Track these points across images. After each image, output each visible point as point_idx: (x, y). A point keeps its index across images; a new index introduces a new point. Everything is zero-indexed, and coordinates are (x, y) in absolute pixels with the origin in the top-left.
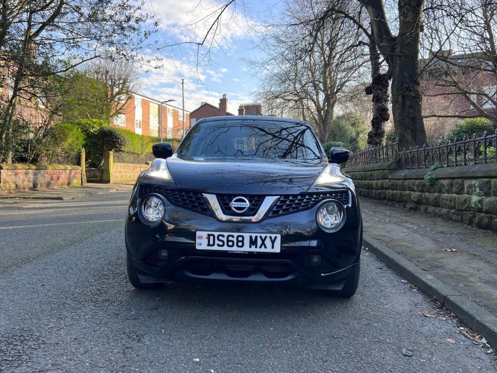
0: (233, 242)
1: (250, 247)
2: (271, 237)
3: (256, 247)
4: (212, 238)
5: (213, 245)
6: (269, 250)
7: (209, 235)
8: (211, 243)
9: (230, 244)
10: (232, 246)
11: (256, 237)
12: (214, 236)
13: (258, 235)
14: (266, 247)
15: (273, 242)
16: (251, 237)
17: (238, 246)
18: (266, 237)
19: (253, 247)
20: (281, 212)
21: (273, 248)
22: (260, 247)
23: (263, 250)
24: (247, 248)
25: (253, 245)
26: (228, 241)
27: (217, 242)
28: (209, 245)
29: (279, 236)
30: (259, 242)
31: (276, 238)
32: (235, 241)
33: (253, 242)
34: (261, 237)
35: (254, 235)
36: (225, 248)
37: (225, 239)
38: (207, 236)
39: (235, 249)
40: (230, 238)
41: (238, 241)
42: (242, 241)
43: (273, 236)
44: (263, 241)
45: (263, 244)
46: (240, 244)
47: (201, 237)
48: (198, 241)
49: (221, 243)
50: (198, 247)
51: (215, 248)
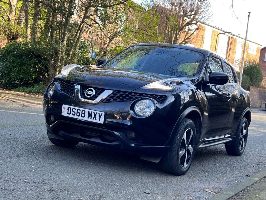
1: (88, 118)
2: (99, 114)
3: (91, 118)
4: (69, 109)
5: (70, 114)
6: (97, 121)
7: (69, 108)
9: (78, 114)
10: (79, 116)
11: (92, 112)
12: (71, 108)
13: (93, 111)
14: (96, 119)
15: (100, 117)
16: (89, 112)
17: (82, 116)
18: (97, 113)
19: (90, 118)
20: (112, 100)
21: (100, 120)
22: (93, 119)
23: (94, 121)
24: (86, 119)
25: (90, 117)
26: (77, 112)
27: (72, 112)
28: (68, 113)
29: (104, 114)
30: (93, 116)
31: (102, 114)
32: (81, 113)
33: (90, 115)
34: (94, 113)
35: (90, 111)
36: (75, 117)
37: (76, 111)
38: (68, 108)
39: (80, 118)
40: (79, 111)
41: (82, 114)
42: (84, 114)
43: (101, 113)
44: (95, 115)
45: (95, 117)
46: (83, 115)
47: (64, 108)
48: (63, 110)
49: (74, 113)
50: (63, 114)
51: (71, 116)
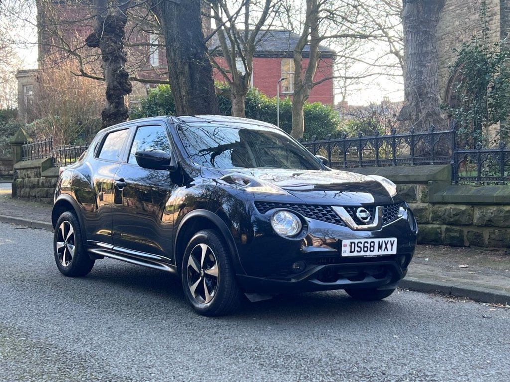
0: (367, 247)
1: (378, 251)
2: (391, 241)
3: (382, 251)
4: (353, 244)
6: (390, 252)
7: (351, 243)
8: (353, 250)
9: (365, 249)
10: (367, 251)
12: (354, 243)
14: (388, 250)
15: (392, 245)
16: (379, 242)
17: (370, 251)
18: (388, 242)
19: (380, 250)
21: (392, 250)
23: (386, 253)
24: (376, 252)
26: (364, 247)
27: (357, 248)
28: (351, 252)
29: (396, 240)
30: (384, 246)
31: (394, 241)
32: (369, 247)
33: (380, 247)
34: (384, 241)
35: (381, 241)
36: (362, 253)
37: (362, 246)
38: (350, 244)
39: (368, 254)
40: (366, 245)
41: (371, 246)
42: (373, 247)
44: (386, 244)
45: (386, 247)
46: (372, 249)
47: (345, 246)
48: (343, 249)
49: (359, 249)
50: (343, 255)
51: (355, 254)
